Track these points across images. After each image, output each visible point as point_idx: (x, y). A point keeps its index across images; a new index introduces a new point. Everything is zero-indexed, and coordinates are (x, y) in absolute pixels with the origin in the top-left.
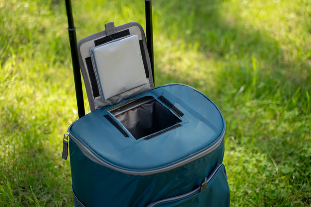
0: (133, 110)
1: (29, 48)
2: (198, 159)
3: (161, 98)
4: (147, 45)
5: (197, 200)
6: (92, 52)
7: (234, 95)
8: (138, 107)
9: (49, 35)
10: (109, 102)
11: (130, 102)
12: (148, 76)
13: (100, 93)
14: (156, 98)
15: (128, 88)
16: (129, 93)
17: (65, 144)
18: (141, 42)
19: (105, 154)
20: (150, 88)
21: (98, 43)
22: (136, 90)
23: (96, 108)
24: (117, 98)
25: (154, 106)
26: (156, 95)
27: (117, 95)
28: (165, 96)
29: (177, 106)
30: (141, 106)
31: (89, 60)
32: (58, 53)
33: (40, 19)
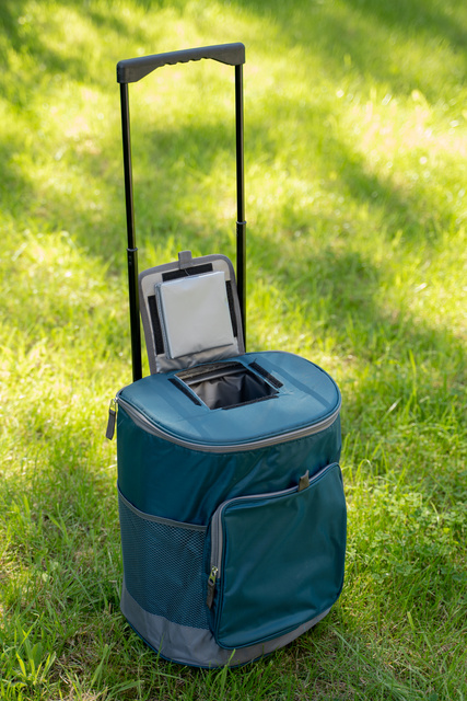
0: (211, 381)
1: (67, 331)
2: (297, 440)
3: (253, 365)
4: (237, 290)
5: (294, 505)
6: (158, 288)
7: (381, 413)
8: (218, 379)
9: (99, 317)
10: (177, 364)
11: (207, 370)
12: (235, 335)
13: (165, 349)
14: (245, 365)
15: (206, 347)
16: (207, 356)
17: (112, 414)
18: (228, 283)
19: (166, 422)
20: (238, 352)
21: (167, 277)
22: (217, 352)
23: (158, 370)
24: (189, 360)
25: (243, 381)
26: (245, 360)
27: (190, 355)
28: (259, 363)
29: (274, 374)
30: (222, 377)
31: (152, 300)
32: (110, 341)
33: (87, 295)
